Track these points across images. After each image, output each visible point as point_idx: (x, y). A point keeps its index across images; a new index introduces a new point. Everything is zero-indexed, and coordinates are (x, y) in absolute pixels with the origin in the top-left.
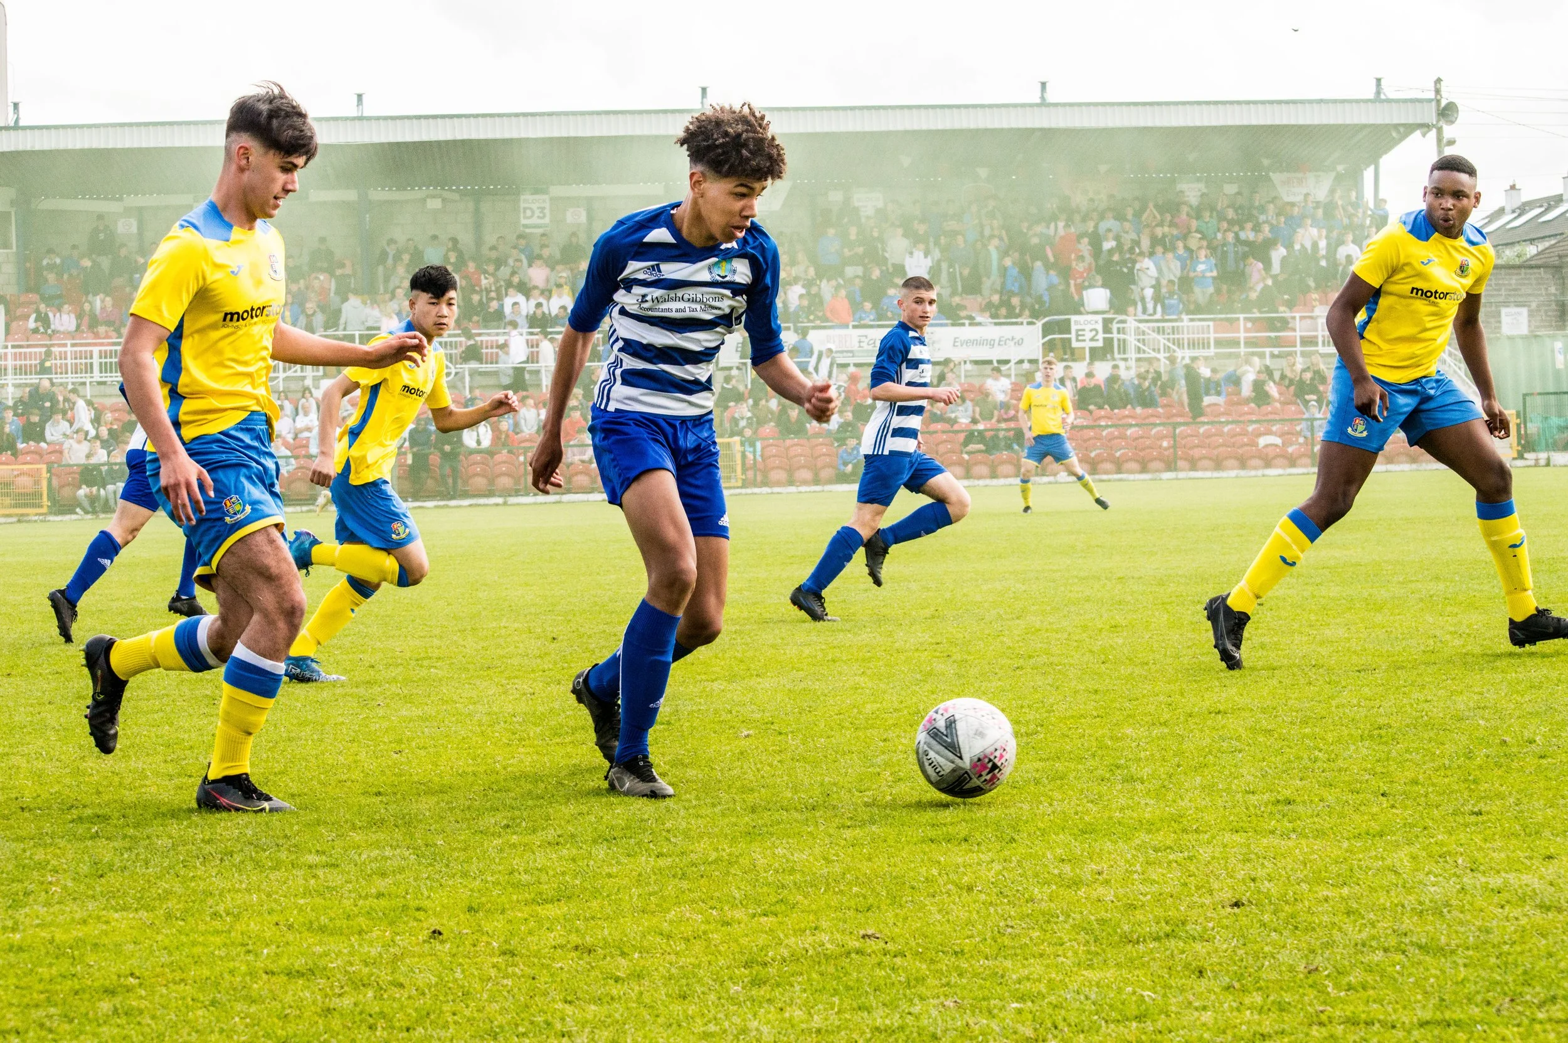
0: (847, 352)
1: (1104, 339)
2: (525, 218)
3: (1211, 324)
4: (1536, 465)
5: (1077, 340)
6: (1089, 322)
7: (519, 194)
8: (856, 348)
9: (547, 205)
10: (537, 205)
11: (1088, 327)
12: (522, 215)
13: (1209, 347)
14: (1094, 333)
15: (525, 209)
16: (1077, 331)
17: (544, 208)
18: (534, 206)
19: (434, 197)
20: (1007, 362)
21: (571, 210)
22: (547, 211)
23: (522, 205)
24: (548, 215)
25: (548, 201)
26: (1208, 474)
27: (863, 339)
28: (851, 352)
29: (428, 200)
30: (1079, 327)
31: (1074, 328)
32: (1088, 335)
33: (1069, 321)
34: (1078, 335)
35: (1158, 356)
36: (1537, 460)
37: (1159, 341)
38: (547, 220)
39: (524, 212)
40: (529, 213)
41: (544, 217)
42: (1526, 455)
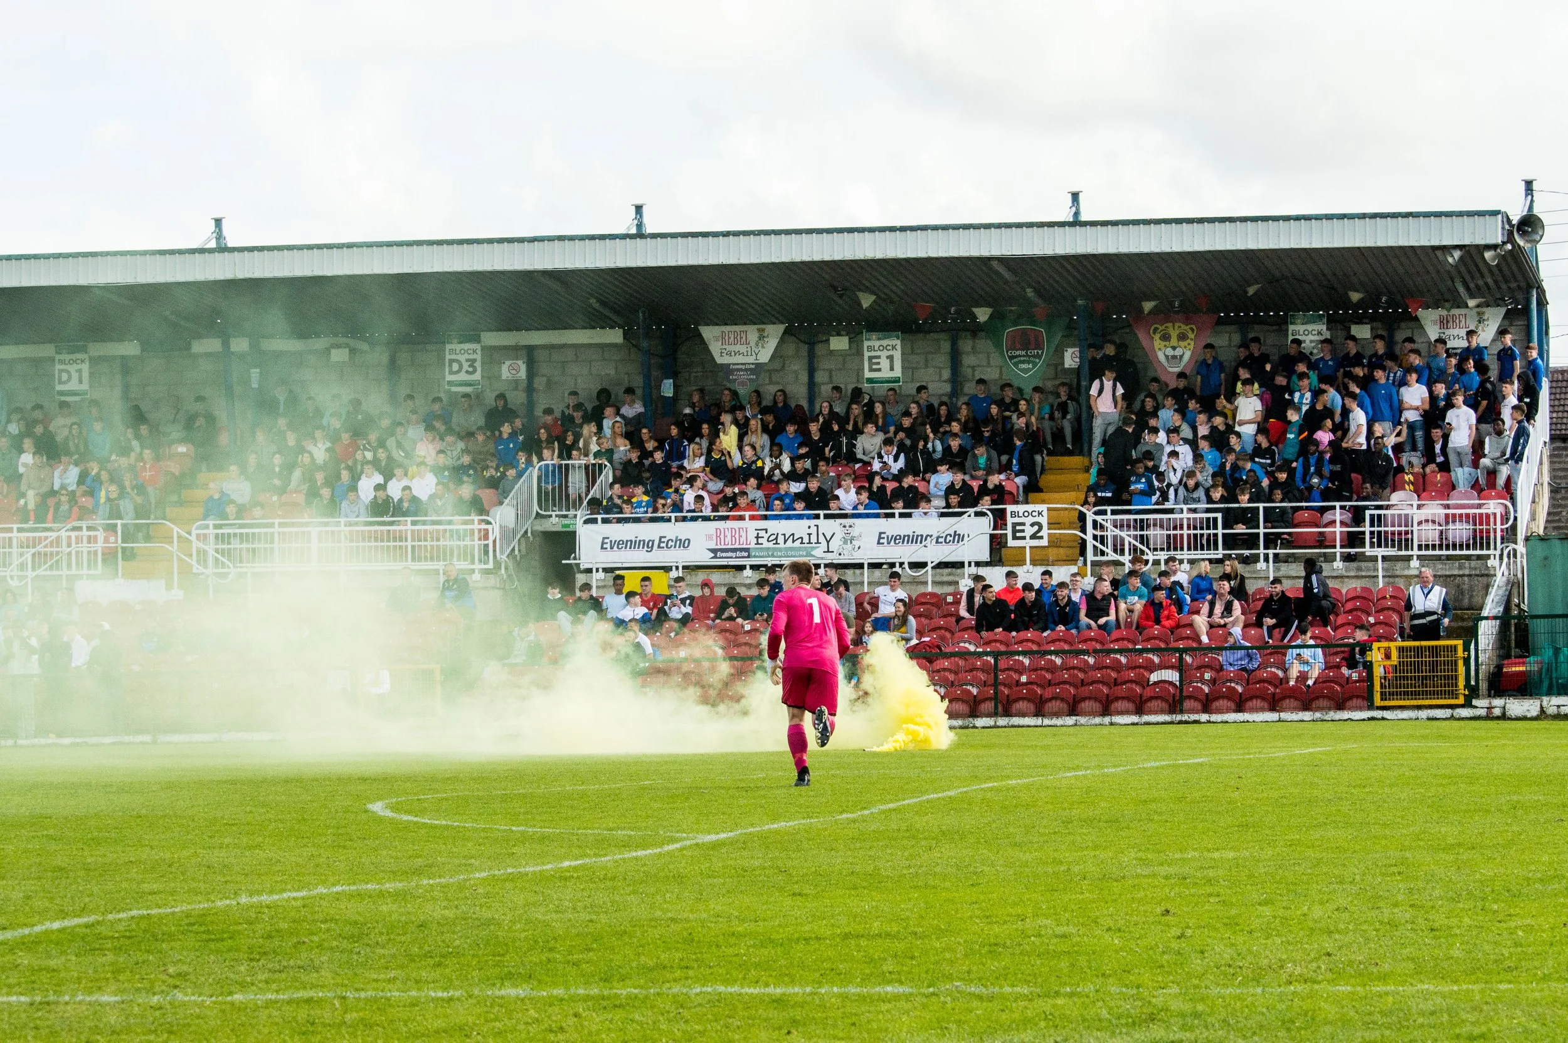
0: (741, 550)
1: (1049, 534)
2: (452, 373)
3: (1219, 516)
4: (1489, 717)
5: (1015, 538)
6: (1031, 514)
7: (444, 343)
8: (753, 546)
9: (478, 357)
10: (467, 356)
11: (1029, 520)
12: (447, 370)
13: (1216, 548)
14: (1036, 528)
15: (451, 361)
16: (1014, 525)
17: (475, 360)
18: (462, 358)
19: (338, 346)
20: (923, 565)
21: (508, 363)
22: (478, 364)
23: (448, 357)
24: (479, 369)
25: (479, 352)
26: (1027, 721)
27: (762, 533)
28: (747, 550)
29: (333, 351)
30: (1017, 520)
31: (1010, 521)
32: (1029, 531)
33: (1005, 509)
34: (1014, 531)
35: (1121, 559)
36: (1490, 708)
37: (1122, 540)
38: (477, 376)
39: (450, 365)
40: (455, 367)
41: (474, 371)
42: (1475, 702)
